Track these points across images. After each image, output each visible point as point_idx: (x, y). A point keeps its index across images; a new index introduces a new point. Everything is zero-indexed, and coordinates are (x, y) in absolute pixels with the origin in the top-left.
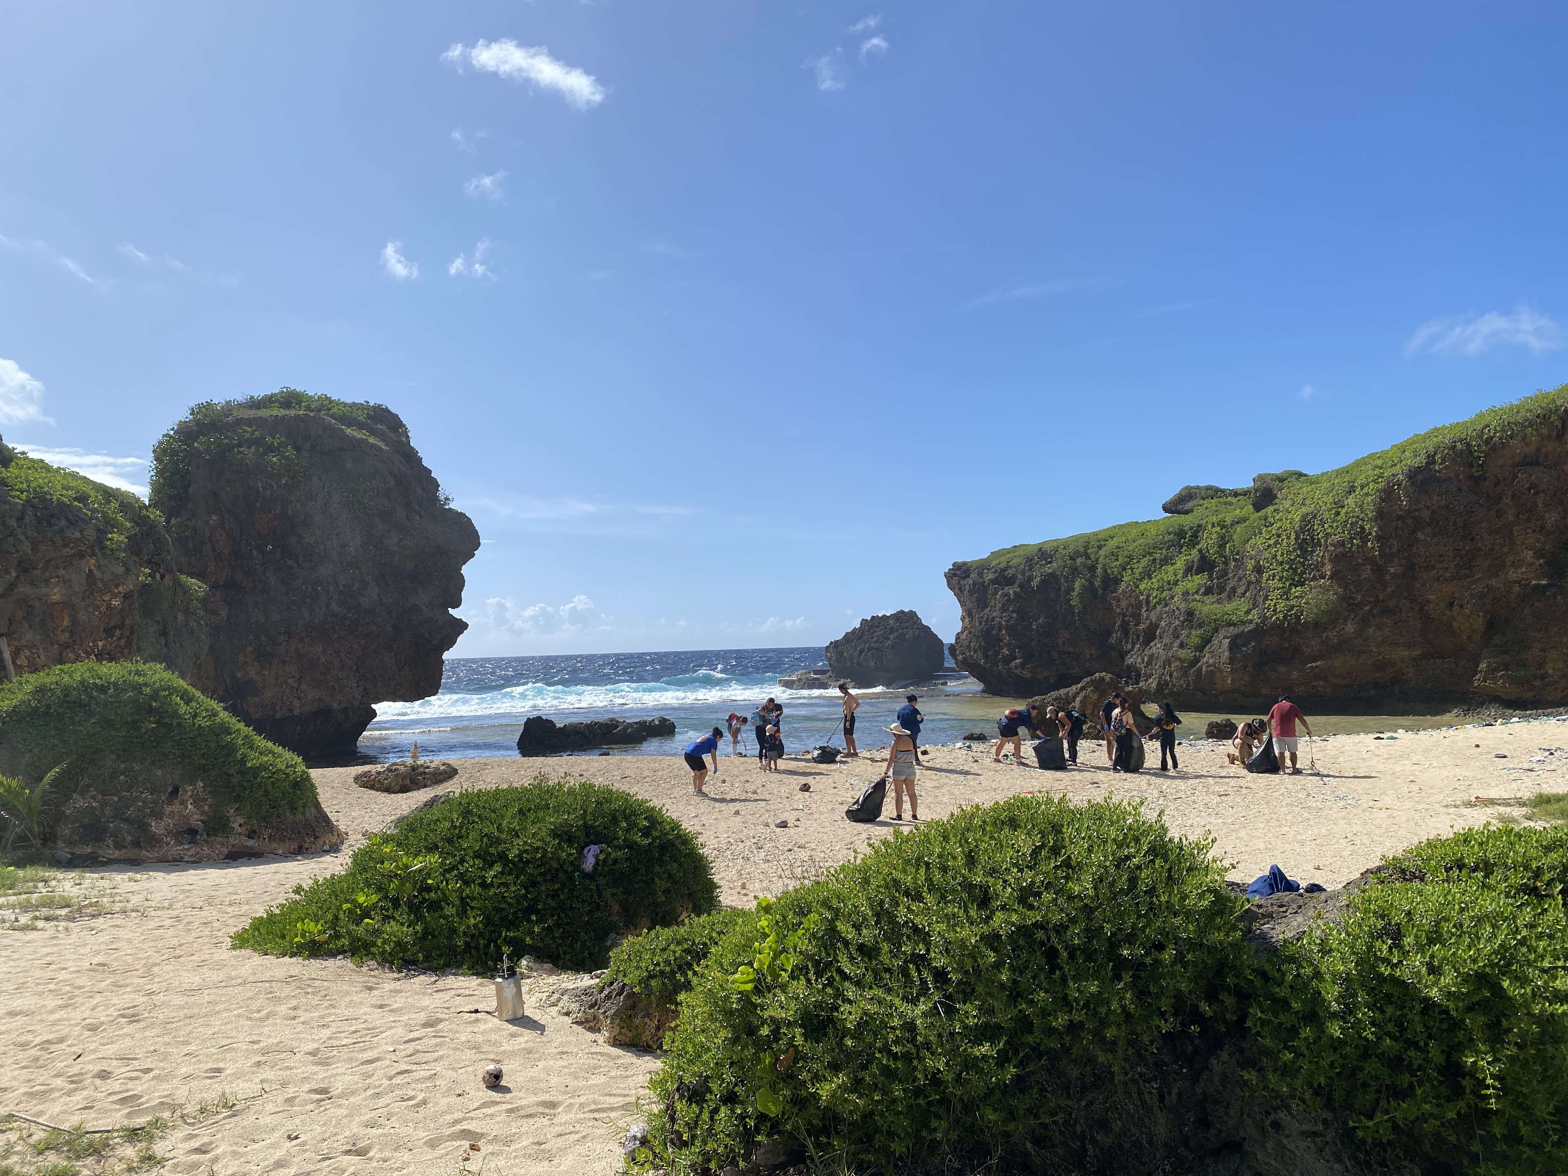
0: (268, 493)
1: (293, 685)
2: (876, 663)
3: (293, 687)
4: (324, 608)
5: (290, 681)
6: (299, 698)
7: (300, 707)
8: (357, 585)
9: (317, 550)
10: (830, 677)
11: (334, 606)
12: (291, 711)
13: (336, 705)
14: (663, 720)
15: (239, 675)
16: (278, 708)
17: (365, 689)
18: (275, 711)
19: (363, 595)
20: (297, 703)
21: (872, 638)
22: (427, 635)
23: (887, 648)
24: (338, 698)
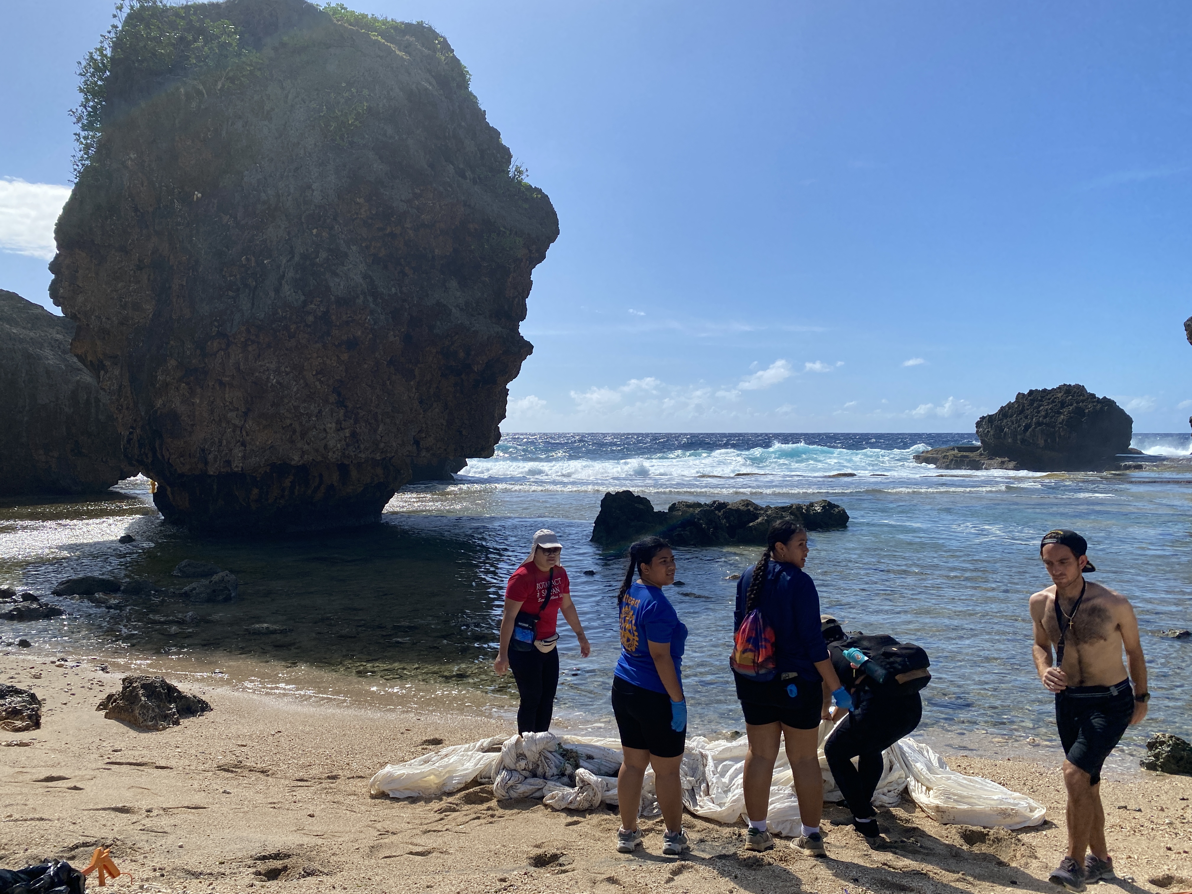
0: (194, 105)
1: (237, 422)
2: (1046, 441)
3: (235, 426)
4: (272, 294)
5: (231, 415)
6: (243, 444)
7: (244, 457)
8: (323, 255)
9: (263, 196)
10: (981, 454)
11: (287, 290)
12: (228, 463)
13: (296, 458)
14: (829, 507)
15: (159, 403)
16: (211, 457)
17: (354, 434)
18: (206, 463)
19: (336, 275)
20: (238, 452)
21: (1038, 412)
22: (462, 355)
23: (1060, 423)
24: (299, 445)
